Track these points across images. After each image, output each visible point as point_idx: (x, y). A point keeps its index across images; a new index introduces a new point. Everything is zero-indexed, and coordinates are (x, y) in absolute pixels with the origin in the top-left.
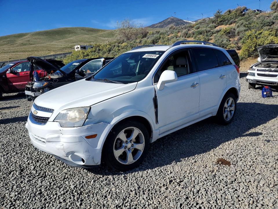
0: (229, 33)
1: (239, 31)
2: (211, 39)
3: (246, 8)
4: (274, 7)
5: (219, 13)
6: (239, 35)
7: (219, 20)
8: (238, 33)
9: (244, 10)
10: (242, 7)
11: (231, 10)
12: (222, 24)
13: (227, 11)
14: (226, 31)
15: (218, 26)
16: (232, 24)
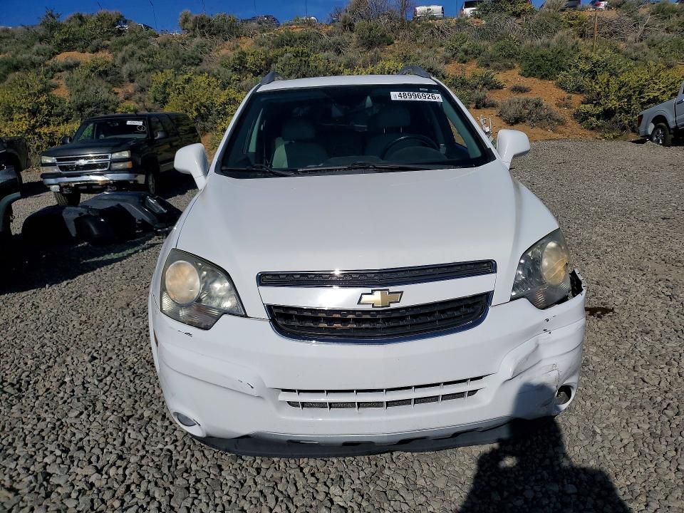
0: (105, 73)
1: (131, 71)
2: (56, 87)
3: (121, 17)
4: (187, 24)
5: (52, 16)
6: (132, 81)
7: (58, 36)
8: (130, 75)
9: (118, 21)
10: (113, 12)
11: (83, 15)
12: (70, 49)
13: (72, 15)
14: (96, 68)
15: (60, 51)
16: (100, 52)
